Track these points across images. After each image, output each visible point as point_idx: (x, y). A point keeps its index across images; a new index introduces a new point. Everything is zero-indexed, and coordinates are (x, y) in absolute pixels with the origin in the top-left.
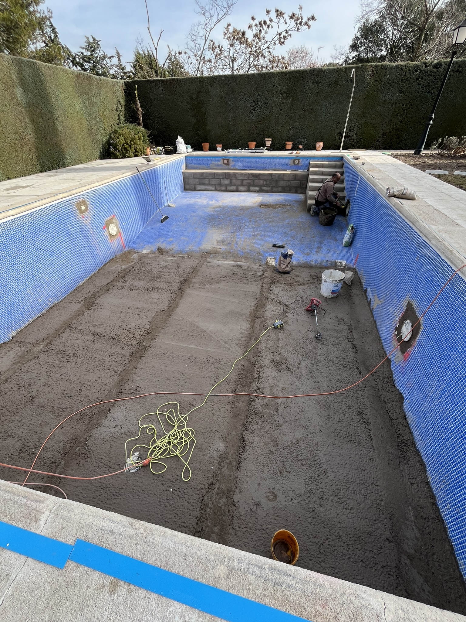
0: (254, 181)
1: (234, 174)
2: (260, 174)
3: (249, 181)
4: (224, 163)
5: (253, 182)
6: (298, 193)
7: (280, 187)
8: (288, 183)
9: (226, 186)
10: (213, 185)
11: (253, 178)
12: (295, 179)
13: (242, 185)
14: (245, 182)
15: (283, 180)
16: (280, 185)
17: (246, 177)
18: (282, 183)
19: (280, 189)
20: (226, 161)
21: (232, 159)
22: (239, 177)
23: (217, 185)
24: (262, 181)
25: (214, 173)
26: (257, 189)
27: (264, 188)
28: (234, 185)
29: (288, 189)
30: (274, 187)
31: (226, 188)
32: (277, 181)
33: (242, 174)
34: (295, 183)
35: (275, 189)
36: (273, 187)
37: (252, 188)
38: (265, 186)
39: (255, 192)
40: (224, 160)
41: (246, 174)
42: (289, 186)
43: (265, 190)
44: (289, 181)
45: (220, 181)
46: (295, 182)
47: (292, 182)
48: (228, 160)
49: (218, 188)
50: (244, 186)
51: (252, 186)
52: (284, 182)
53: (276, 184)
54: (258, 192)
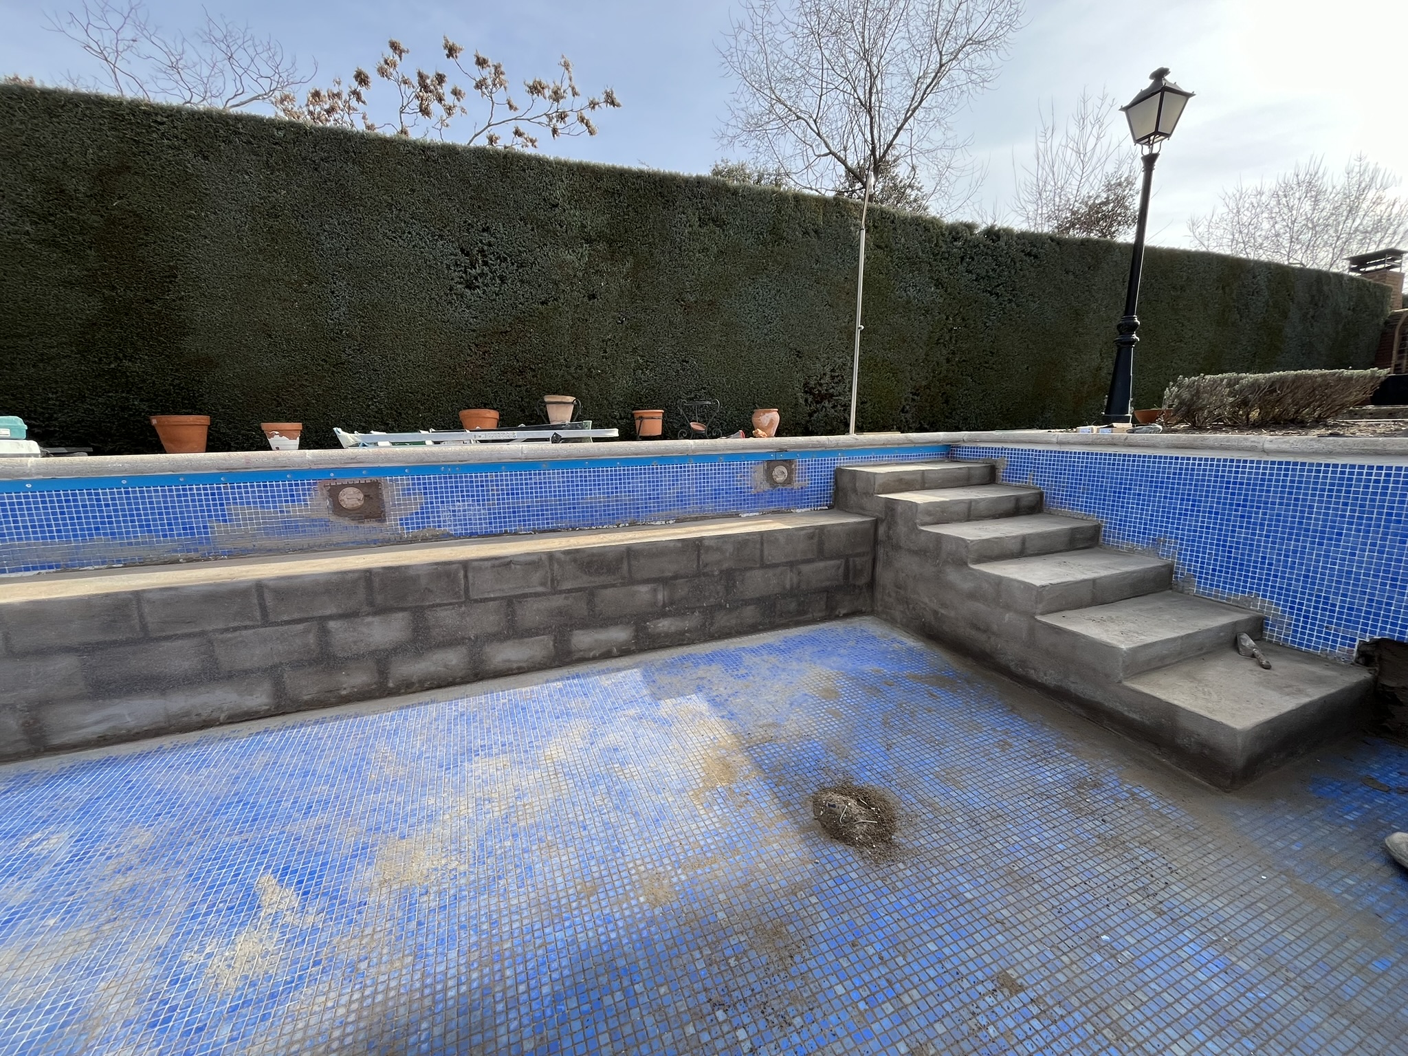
0: (590, 594)
1: (444, 571)
2: (630, 553)
3: (558, 601)
4: (338, 508)
5: (590, 602)
6: (837, 618)
7: (746, 603)
8: (790, 579)
9: (382, 659)
10: (246, 673)
11: (585, 581)
12: (821, 554)
13: (513, 632)
14: (532, 613)
15: (764, 566)
16: (749, 594)
17: (536, 577)
18: (757, 583)
19: (750, 613)
20: (351, 498)
21: (404, 481)
22: (484, 586)
23: (298, 665)
24: (644, 589)
25: (260, 587)
26: (619, 635)
27: (665, 625)
28: (451, 642)
29: (793, 606)
30: (720, 607)
31: (383, 672)
32: (729, 576)
33: (504, 564)
34: (822, 572)
35: (723, 620)
36: (710, 612)
37: (582, 639)
38: (664, 615)
39: (607, 655)
40: (334, 493)
41: (533, 563)
42: (792, 593)
43: (667, 635)
44: (791, 564)
45: (324, 632)
46: (821, 565)
47: (806, 568)
48: (372, 491)
49: (306, 685)
50: (528, 633)
51: (585, 625)
52: (770, 573)
53: (728, 589)
54: (624, 652)
